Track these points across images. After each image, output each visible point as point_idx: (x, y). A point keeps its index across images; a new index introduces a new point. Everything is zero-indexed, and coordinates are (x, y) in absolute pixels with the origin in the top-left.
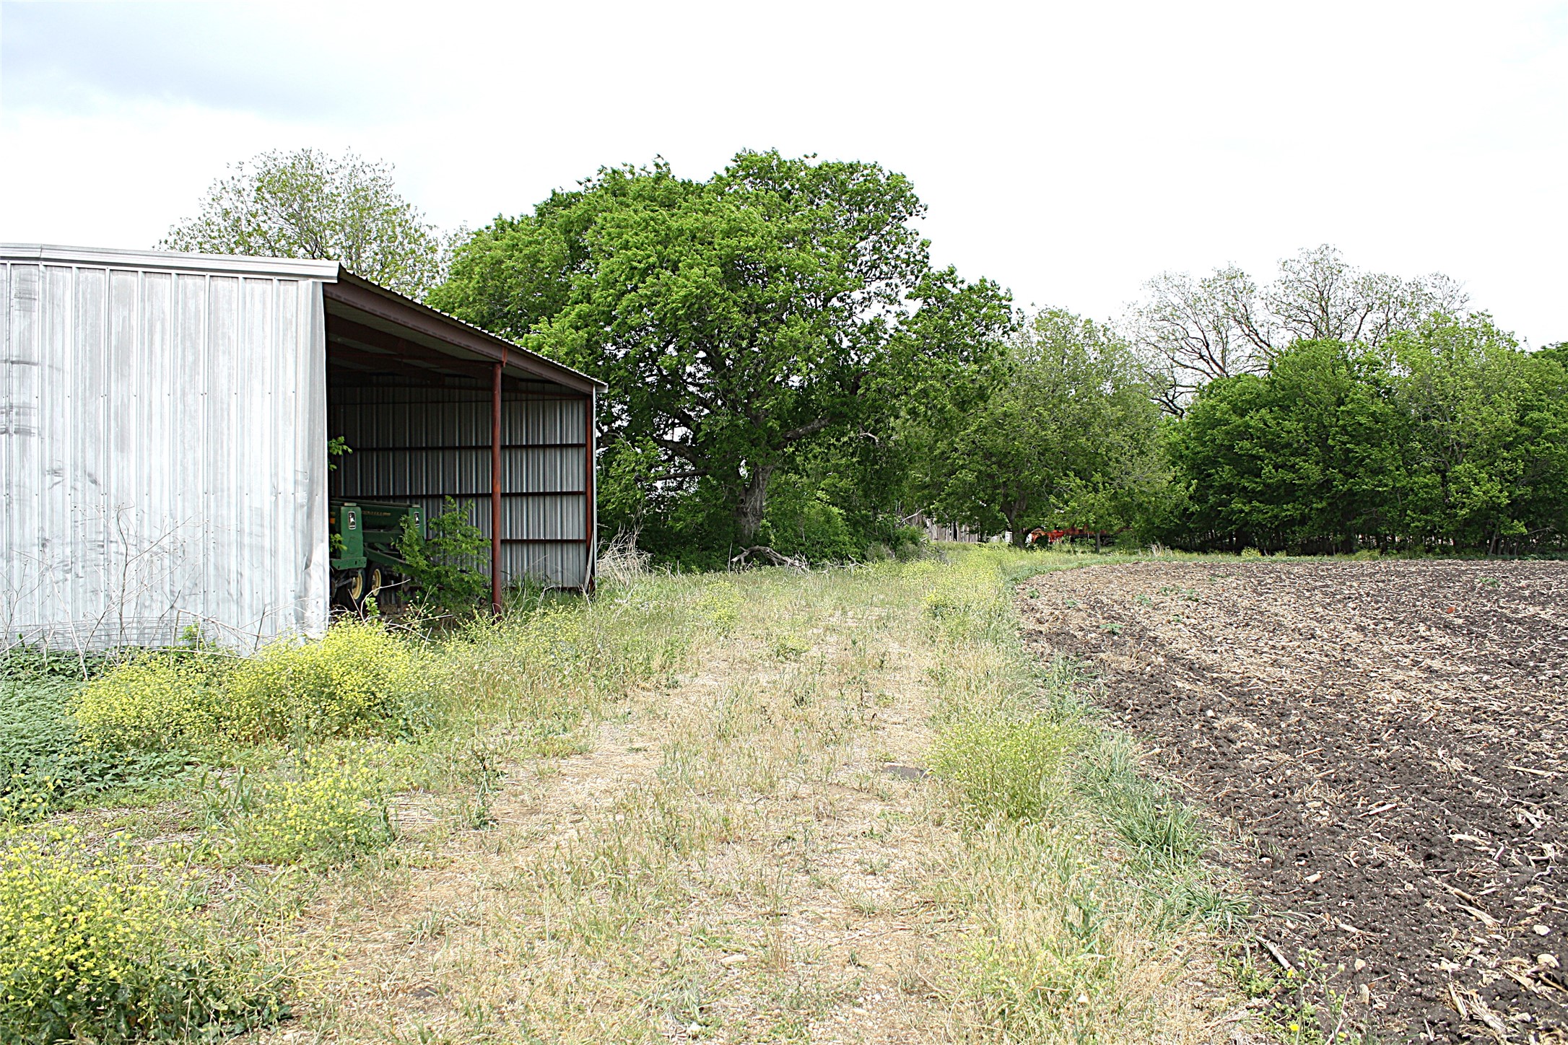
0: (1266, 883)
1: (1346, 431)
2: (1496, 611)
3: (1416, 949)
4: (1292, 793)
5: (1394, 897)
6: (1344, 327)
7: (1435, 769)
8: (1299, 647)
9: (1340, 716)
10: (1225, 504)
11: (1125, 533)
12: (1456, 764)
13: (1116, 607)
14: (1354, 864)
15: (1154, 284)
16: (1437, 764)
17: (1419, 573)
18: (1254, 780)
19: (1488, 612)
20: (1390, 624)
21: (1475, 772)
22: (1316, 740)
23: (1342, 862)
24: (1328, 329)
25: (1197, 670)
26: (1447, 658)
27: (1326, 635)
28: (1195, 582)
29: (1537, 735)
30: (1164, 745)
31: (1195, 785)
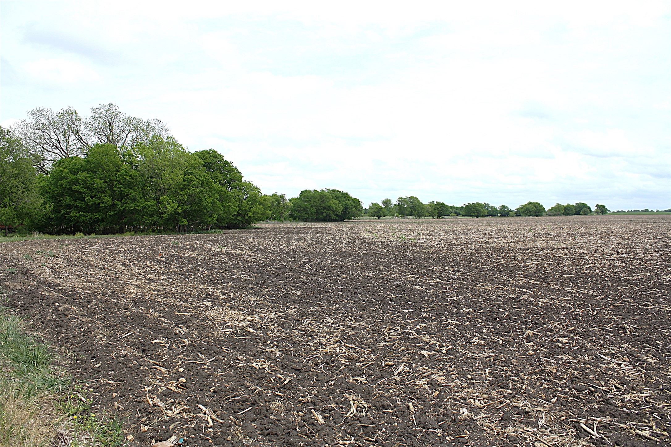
0: (78, 371)
1: (120, 182)
2: (177, 254)
3: (136, 385)
4: (91, 333)
5: (129, 368)
6: (119, 138)
7: (148, 317)
8: (98, 273)
9: (113, 300)
10: (68, 213)
11: (20, 227)
12: (157, 314)
13: (14, 261)
14: (115, 358)
15: (33, 113)
16: (149, 315)
17: (149, 241)
18: (75, 330)
19: (174, 255)
20: (136, 262)
21: (163, 317)
22: (102, 311)
23: (110, 357)
24: (112, 139)
25: (52, 286)
26: (157, 274)
27: (109, 268)
28: (53, 248)
29: (187, 300)
30: (35, 320)
31: (49, 336)
